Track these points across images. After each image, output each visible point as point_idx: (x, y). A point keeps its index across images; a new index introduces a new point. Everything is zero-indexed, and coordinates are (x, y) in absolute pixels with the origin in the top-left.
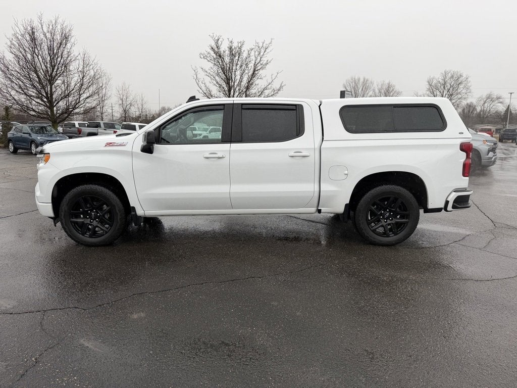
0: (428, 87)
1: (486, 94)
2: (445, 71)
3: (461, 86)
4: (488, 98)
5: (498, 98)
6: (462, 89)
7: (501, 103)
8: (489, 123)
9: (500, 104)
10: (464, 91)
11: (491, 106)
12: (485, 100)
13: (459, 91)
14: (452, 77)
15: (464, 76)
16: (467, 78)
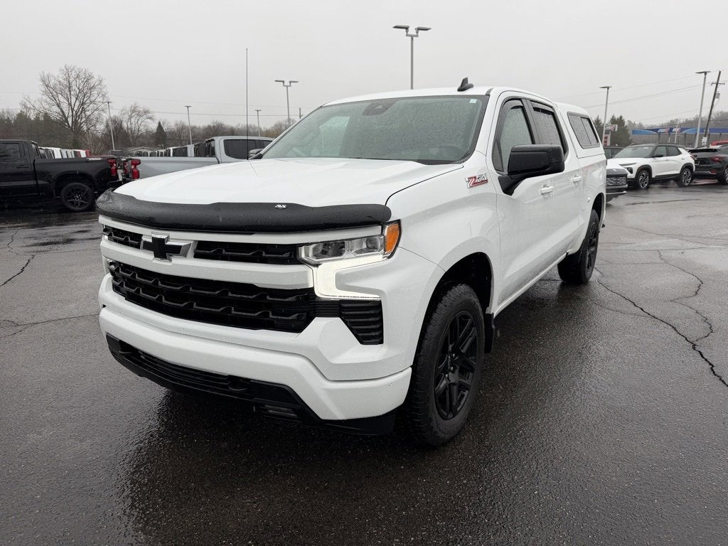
0: (43, 88)
1: (130, 106)
2: (66, 67)
3: (95, 92)
4: (133, 111)
5: (146, 112)
6: (96, 96)
7: (150, 118)
8: (142, 145)
9: (149, 120)
10: (98, 100)
11: (139, 122)
12: (130, 113)
13: (92, 98)
14: (78, 76)
15: (96, 78)
16: (101, 81)
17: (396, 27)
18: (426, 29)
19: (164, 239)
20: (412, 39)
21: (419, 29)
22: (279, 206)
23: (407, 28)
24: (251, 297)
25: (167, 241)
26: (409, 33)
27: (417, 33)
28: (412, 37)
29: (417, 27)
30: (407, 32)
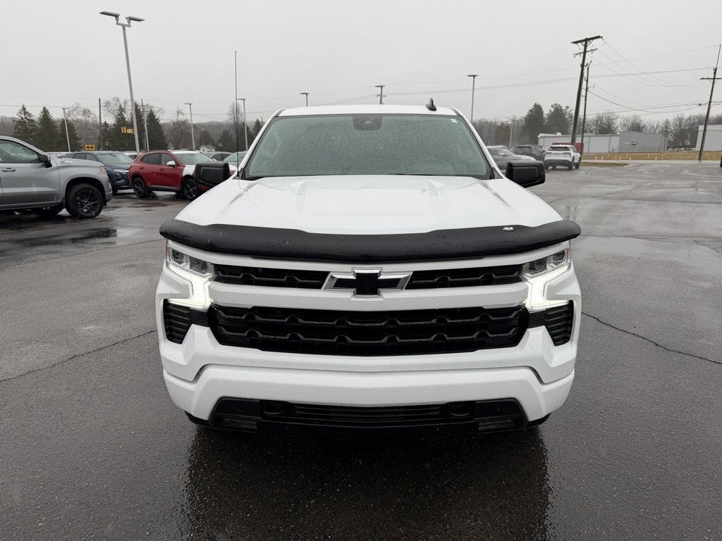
17: (103, 13)
18: (139, 20)
19: (377, 274)
20: (124, 29)
21: (131, 19)
22: (507, 229)
23: (117, 16)
24: (473, 320)
25: (380, 275)
26: (119, 22)
27: (129, 23)
28: (124, 27)
29: (127, 16)
30: (117, 20)
